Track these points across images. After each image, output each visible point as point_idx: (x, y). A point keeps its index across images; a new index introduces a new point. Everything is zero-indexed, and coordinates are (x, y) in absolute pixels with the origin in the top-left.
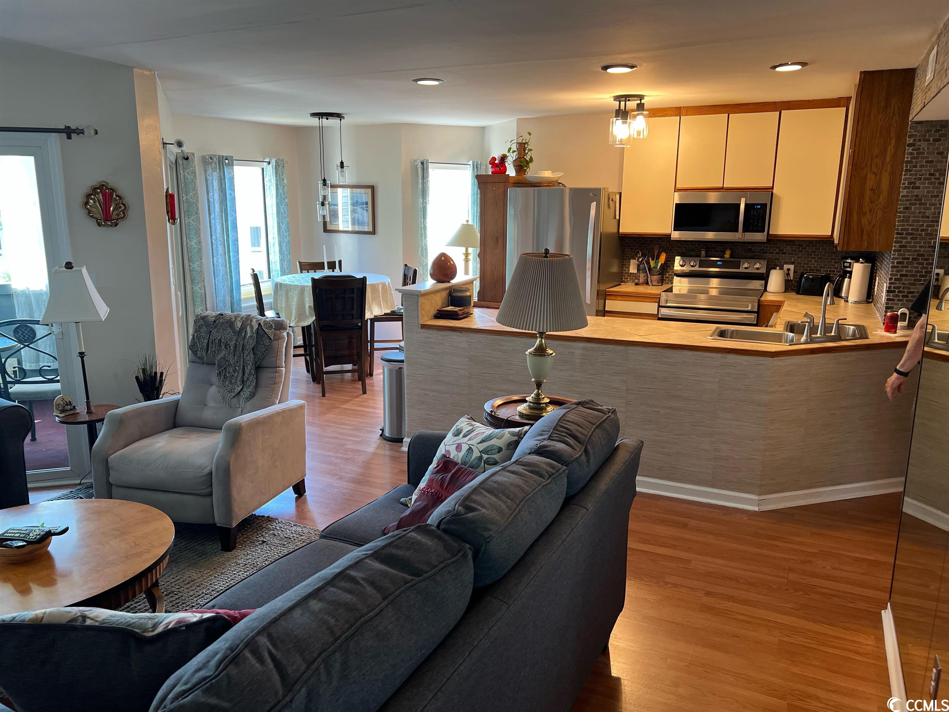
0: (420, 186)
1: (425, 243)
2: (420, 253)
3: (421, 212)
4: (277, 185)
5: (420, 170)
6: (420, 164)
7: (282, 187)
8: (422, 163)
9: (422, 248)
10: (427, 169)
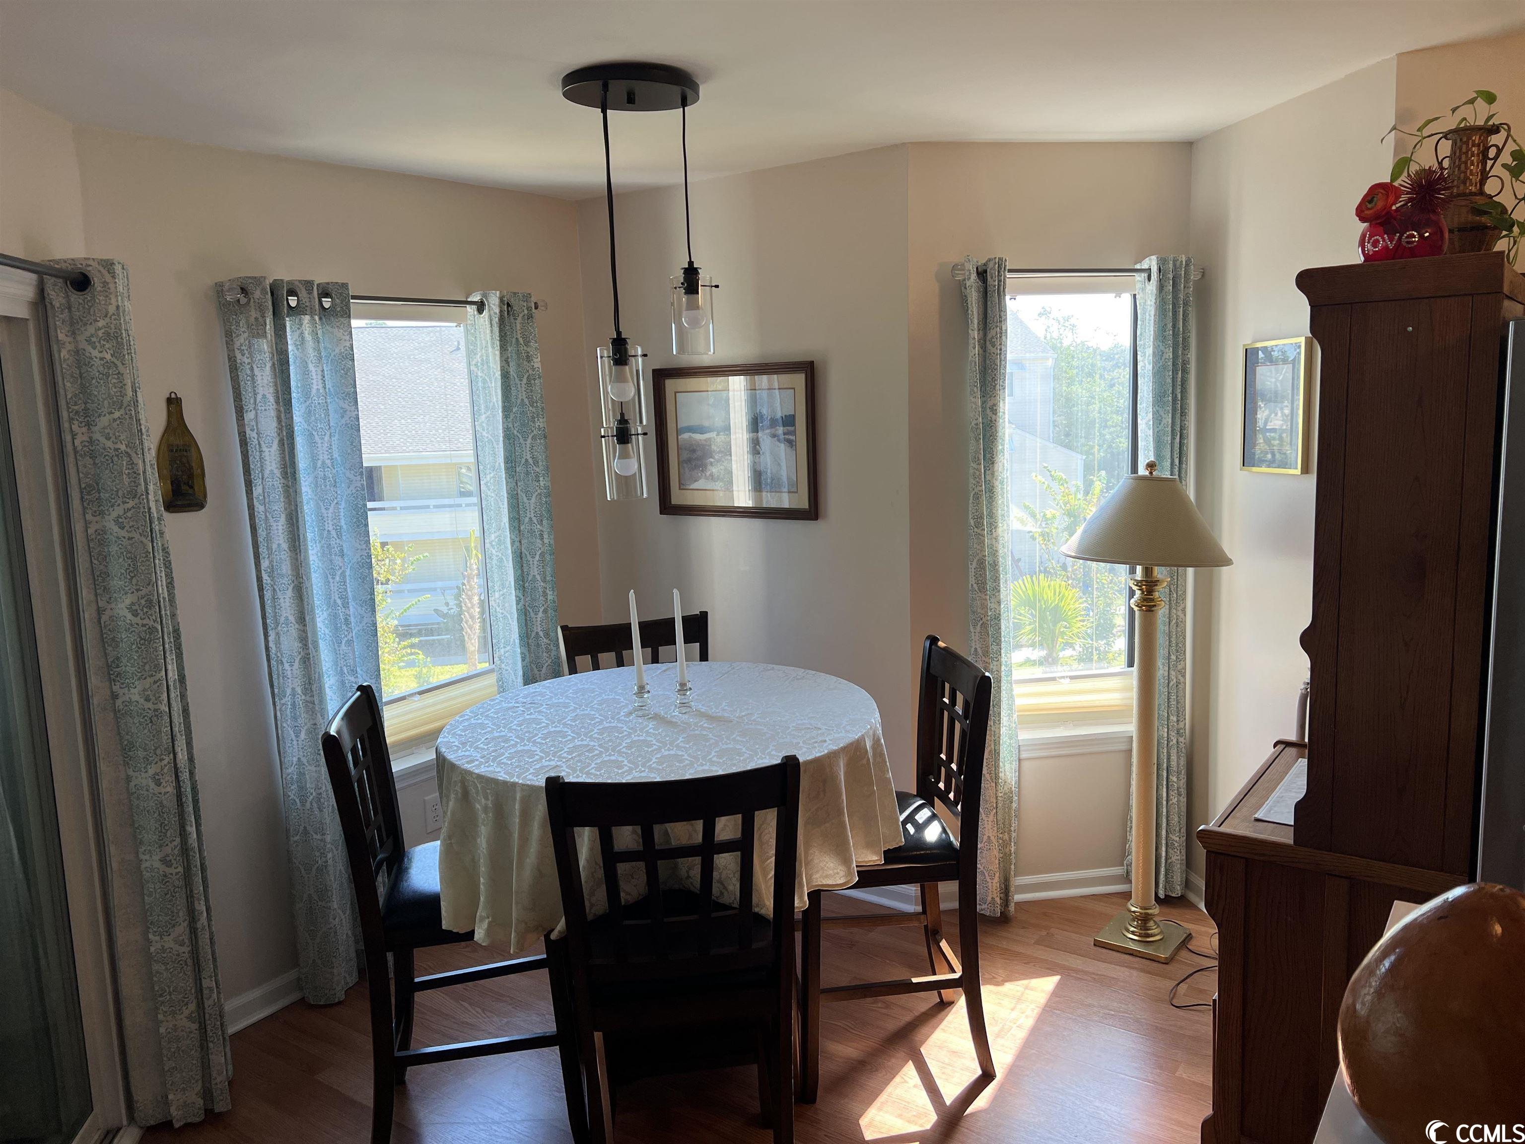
0: (975, 351)
1: (991, 546)
2: (972, 580)
3: (977, 440)
4: (505, 376)
5: (973, 297)
6: (974, 276)
7: (525, 381)
8: (982, 274)
9: (981, 563)
10: (1001, 294)
